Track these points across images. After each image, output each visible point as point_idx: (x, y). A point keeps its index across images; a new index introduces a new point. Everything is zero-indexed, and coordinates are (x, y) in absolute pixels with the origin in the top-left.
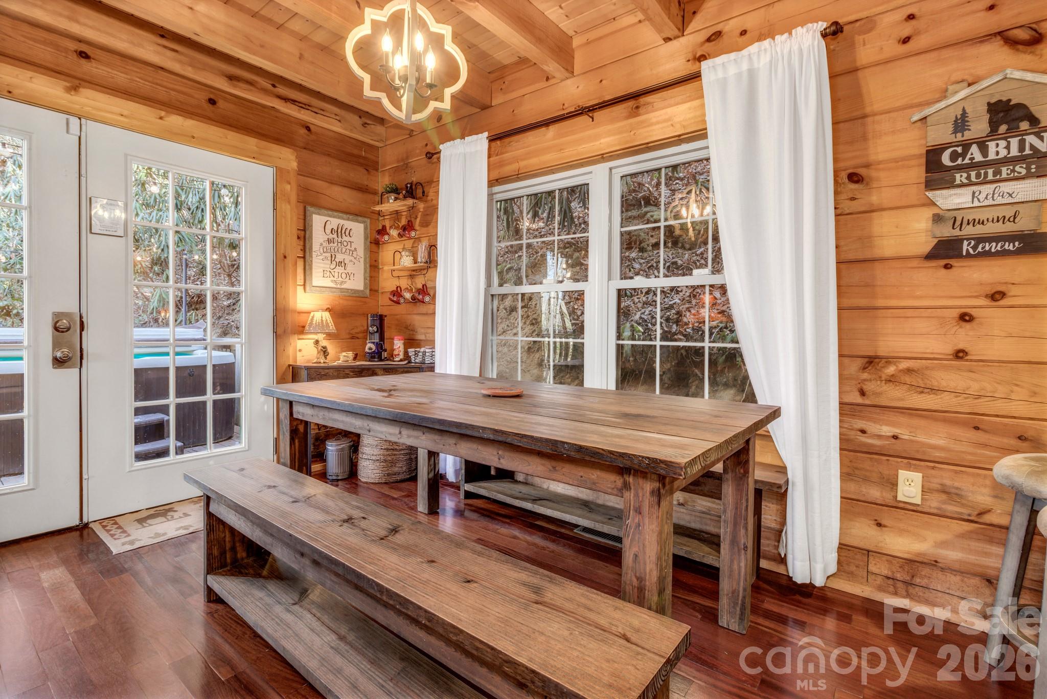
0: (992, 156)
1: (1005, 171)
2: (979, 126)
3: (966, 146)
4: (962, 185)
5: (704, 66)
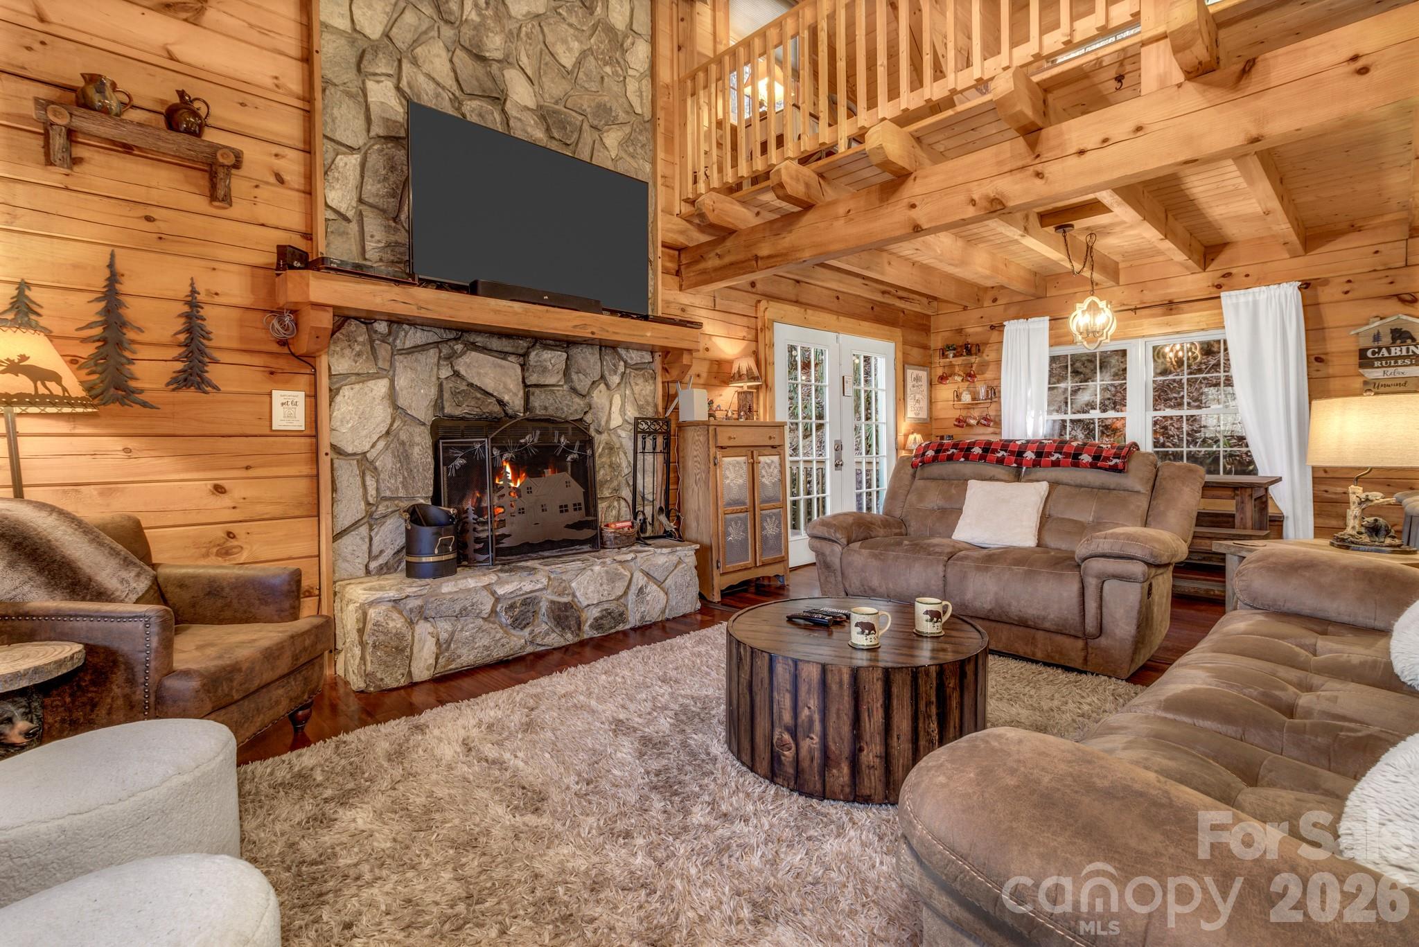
0: (1393, 354)
1: (1400, 362)
2: (1386, 339)
3: (1380, 349)
4: (1378, 367)
5: (1223, 294)
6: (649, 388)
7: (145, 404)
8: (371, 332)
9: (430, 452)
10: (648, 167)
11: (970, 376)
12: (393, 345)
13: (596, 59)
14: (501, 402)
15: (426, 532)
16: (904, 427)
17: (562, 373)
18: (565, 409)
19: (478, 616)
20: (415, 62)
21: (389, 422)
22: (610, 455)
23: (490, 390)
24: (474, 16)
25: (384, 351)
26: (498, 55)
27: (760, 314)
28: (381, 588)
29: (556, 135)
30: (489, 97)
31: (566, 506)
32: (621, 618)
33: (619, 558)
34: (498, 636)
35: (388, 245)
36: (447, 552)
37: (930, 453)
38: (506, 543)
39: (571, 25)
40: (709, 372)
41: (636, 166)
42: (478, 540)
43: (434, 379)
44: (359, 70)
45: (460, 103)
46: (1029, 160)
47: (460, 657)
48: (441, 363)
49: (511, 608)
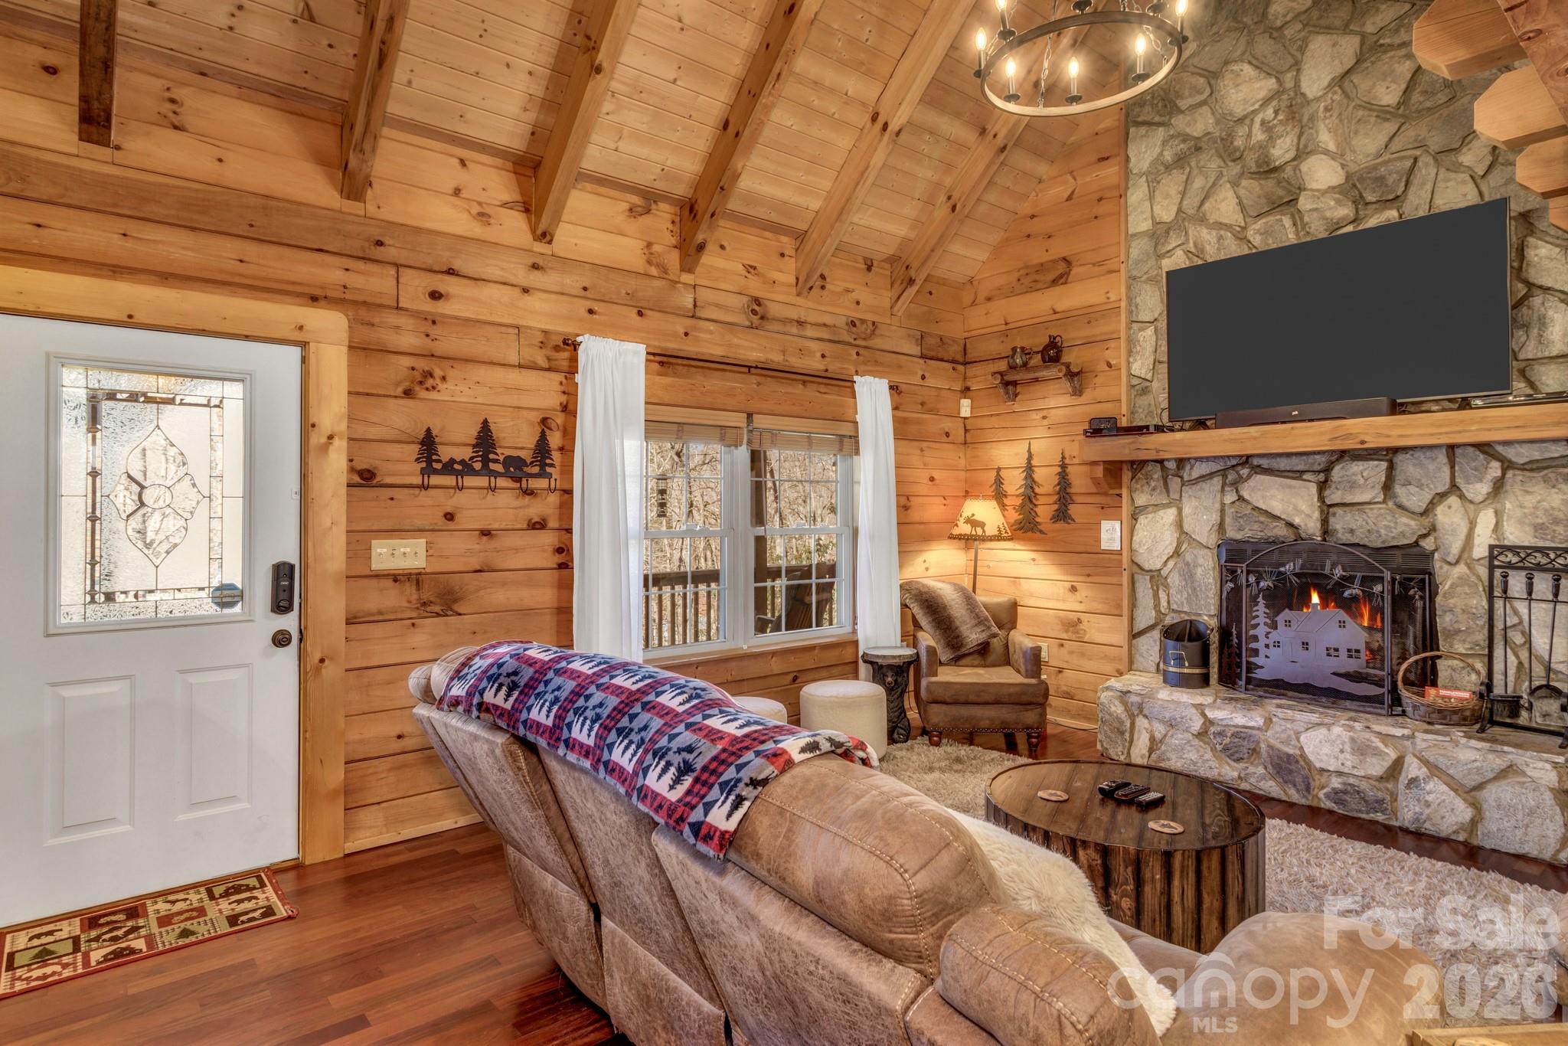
7: (1041, 532)
8: (1163, 468)
9: (1213, 573)
12: (1182, 477)
14: (1290, 525)
20: (1201, 219)
21: (1175, 545)
23: (1277, 513)
24: (1260, 137)
25: (1174, 483)
26: (1290, 155)
31: (1336, 650)
32: (1382, 806)
33: (1376, 728)
34: (1207, 757)
36: (1183, 666)
38: (1258, 674)
43: (1218, 506)
45: (1245, 231)
47: (1169, 758)
48: (1227, 489)
49: (1220, 734)
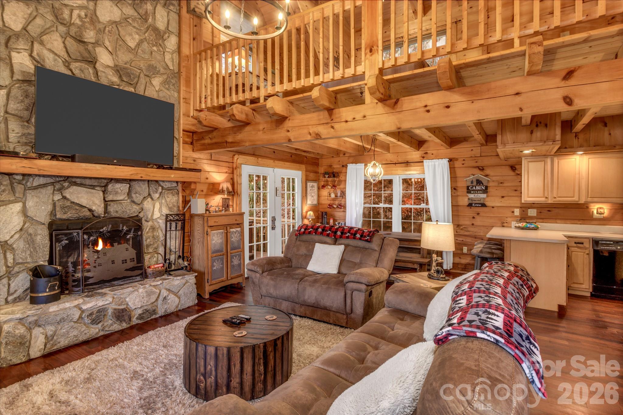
0: (477, 189)
1: (479, 192)
2: (475, 183)
3: (473, 186)
4: (472, 193)
5: (424, 161)
6: (175, 199)
8: (11, 179)
9: (48, 238)
10: (176, 95)
11: (334, 186)
12: (25, 185)
13: (148, 43)
14: (90, 210)
15: (42, 281)
16: (306, 208)
17: (126, 194)
18: (128, 211)
19: (71, 321)
20: (42, 43)
21: (22, 224)
22: (153, 232)
23: (84, 205)
24: (78, 22)
25: (19, 188)
26: (93, 41)
27: (235, 161)
28: (13, 313)
29: (125, 79)
30: (86, 61)
31: (126, 260)
32: (154, 312)
33: (153, 284)
34: (83, 329)
35: (23, 135)
36: (54, 290)
37: (303, 230)
38: (91, 281)
39: (134, 27)
40: (208, 189)
41: (169, 93)
42: (74, 281)
43: (50, 201)
44: (7, 46)
45: (69, 64)
46: (329, 121)
47: (59, 343)
48: (55, 192)
49: (91, 314)
